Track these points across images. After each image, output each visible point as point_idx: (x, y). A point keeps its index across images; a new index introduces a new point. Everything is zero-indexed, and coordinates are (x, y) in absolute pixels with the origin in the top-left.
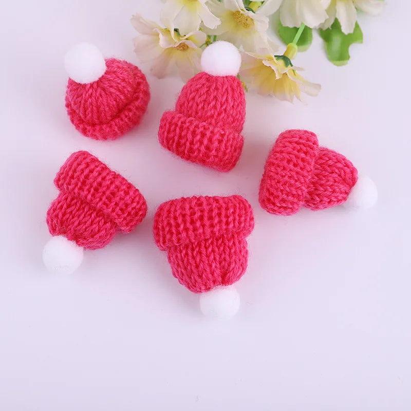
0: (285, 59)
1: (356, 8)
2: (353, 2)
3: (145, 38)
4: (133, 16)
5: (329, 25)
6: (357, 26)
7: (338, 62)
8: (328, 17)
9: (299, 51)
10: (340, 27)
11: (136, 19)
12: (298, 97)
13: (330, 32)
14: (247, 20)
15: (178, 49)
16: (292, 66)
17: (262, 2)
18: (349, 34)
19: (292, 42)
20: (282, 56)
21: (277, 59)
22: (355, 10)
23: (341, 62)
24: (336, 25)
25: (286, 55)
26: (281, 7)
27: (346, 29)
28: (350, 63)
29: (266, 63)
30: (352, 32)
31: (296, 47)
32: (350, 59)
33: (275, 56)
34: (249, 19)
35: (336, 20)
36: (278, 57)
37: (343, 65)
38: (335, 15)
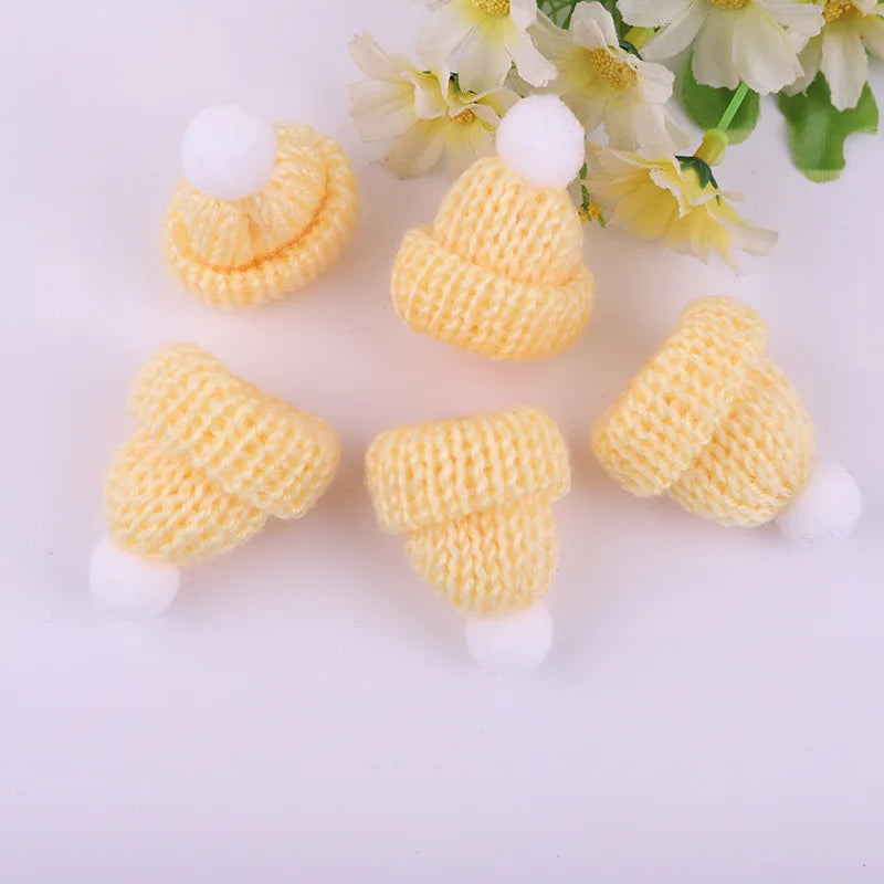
0: (701, 168)
1: (867, 52)
2: (862, 38)
4: (356, 36)
5: (802, 87)
6: (866, 91)
7: (817, 173)
8: (803, 75)
9: (731, 142)
10: (829, 93)
11: (363, 43)
13: (803, 103)
14: (620, 70)
16: (715, 186)
17: (656, 30)
18: (847, 110)
19: (716, 127)
20: (692, 158)
21: (683, 167)
22: (865, 56)
23: (823, 173)
24: (819, 88)
25: (698, 156)
26: (695, 38)
27: (841, 98)
28: (845, 177)
29: (659, 179)
30: (853, 105)
31: (724, 137)
32: (846, 168)
33: (678, 158)
34: (625, 70)
35: (820, 76)
36: (684, 160)
37: (829, 179)
38: (819, 64)
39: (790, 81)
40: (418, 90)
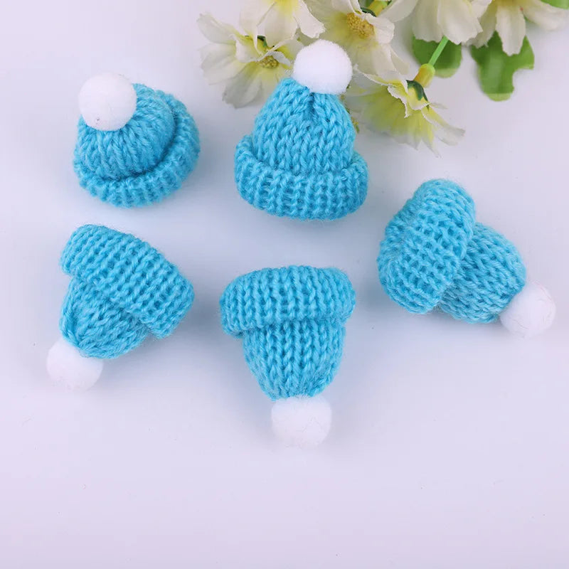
0: (417, 86)
1: (525, 18)
2: (522, 9)
3: (217, 48)
4: (201, 15)
5: (484, 41)
6: (526, 43)
7: (496, 96)
8: (481, 30)
9: (436, 75)
10: (501, 43)
11: (205, 19)
13: (486, 52)
14: (364, 26)
15: (264, 67)
18: (514, 56)
19: (427, 62)
20: (412, 82)
22: (524, 20)
23: (501, 95)
24: (495, 41)
25: (417, 81)
26: (415, 10)
27: (509, 48)
28: (514, 97)
30: (518, 52)
31: (433, 70)
32: (514, 92)
34: (367, 26)
35: (496, 35)
37: (504, 99)
38: (494, 27)
39: (474, 35)
40: (238, 45)
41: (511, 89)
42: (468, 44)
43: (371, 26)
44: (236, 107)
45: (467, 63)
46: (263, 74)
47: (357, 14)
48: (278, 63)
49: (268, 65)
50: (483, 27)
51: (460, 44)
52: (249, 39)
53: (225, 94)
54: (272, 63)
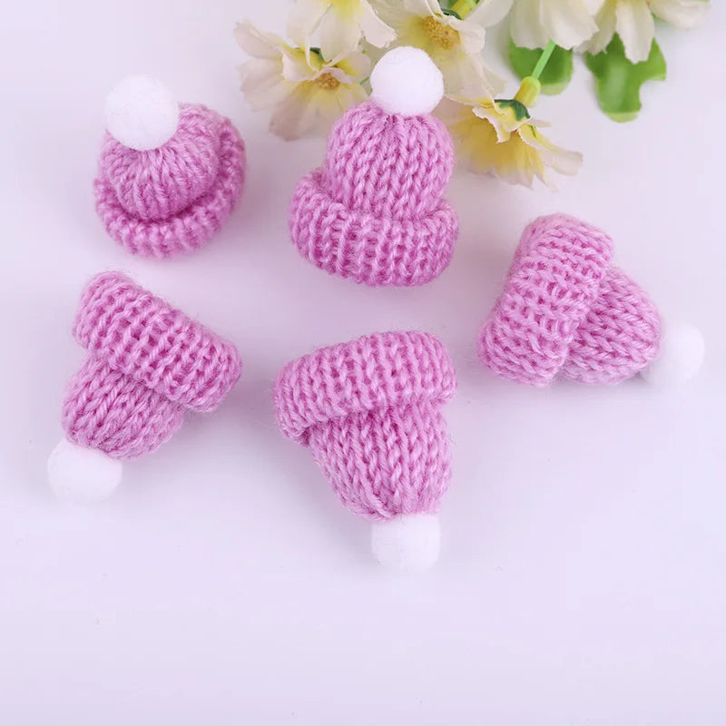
0: (518, 107)
1: (654, 15)
2: (648, 4)
3: (260, 66)
4: (238, 24)
5: (602, 45)
6: (655, 48)
7: (620, 115)
8: (597, 30)
9: (542, 92)
10: (623, 48)
11: (243, 29)
12: (541, 178)
13: (605, 59)
14: (447, 33)
15: (320, 87)
16: (528, 117)
17: (477, 2)
18: (641, 63)
19: (530, 75)
20: (511, 101)
21: (501, 106)
22: (650, 18)
23: (625, 115)
24: (616, 46)
25: (518, 99)
26: (512, 11)
27: (634, 52)
28: (641, 117)
29: (479, 113)
30: (645, 58)
31: (537, 84)
32: (642, 110)
33: (496, 101)
34: (450, 32)
35: (616, 36)
36: (503, 102)
37: (629, 119)
38: (614, 27)
39: (588, 37)
40: (286, 60)
41: (638, 106)
42: (582, 51)
43: (456, 31)
44: (288, 139)
45: (580, 74)
46: (320, 96)
47: (436, 17)
48: (338, 83)
49: (326, 84)
50: (600, 26)
51: (571, 50)
52: (300, 52)
53: (272, 124)
54: (329, 82)
